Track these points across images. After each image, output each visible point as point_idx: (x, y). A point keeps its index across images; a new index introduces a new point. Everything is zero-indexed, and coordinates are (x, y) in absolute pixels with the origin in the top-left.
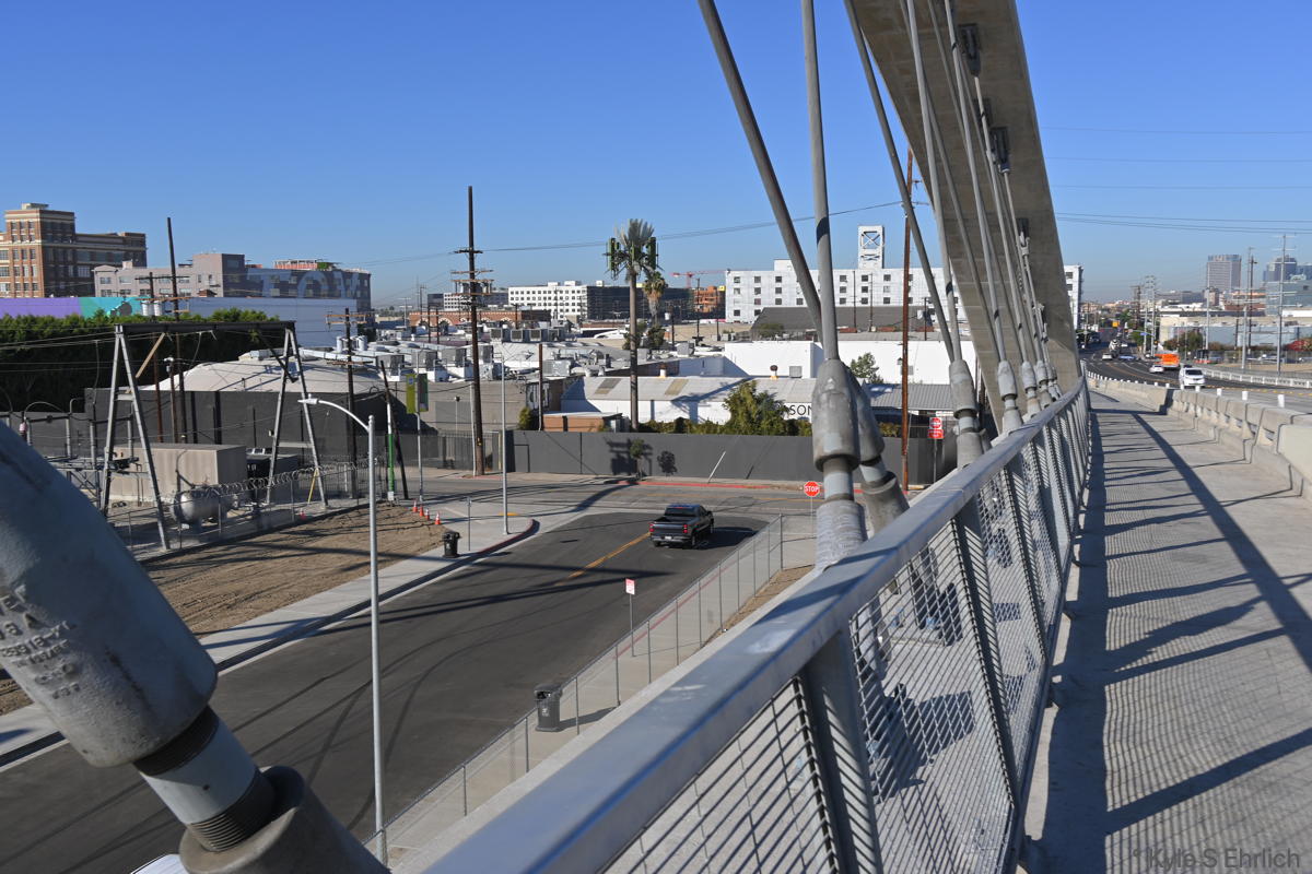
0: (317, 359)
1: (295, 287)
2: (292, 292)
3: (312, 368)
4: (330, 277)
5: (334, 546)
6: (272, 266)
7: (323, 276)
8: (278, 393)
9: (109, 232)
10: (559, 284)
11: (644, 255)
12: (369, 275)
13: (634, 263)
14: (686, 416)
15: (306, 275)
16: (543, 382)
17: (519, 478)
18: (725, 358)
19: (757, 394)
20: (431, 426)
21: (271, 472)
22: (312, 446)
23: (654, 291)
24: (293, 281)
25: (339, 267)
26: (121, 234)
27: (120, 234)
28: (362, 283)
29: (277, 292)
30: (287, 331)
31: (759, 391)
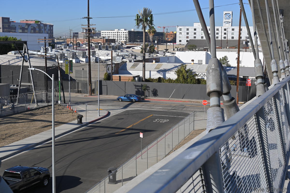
0: (34, 54)
1: (27, 29)
2: (26, 31)
3: (33, 57)
4: (39, 26)
5: (39, 119)
6: (19, 22)
7: (37, 26)
8: (21, 66)
10: (119, 30)
11: (148, 20)
12: (53, 26)
13: (145, 23)
14: (162, 77)
15: (31, 25)
16: (112, 64)
17: (104, 97)
18: (176, 57)
19: (187, 69)
20: (73, 78)
21: (18, 93)
22: (32, 84)
23: (151, 33)
24: (26, 27)
25: (42, 22)
28: (50, 28)
29: (21, 31)
30: (24, 44)
31: (187, 68)
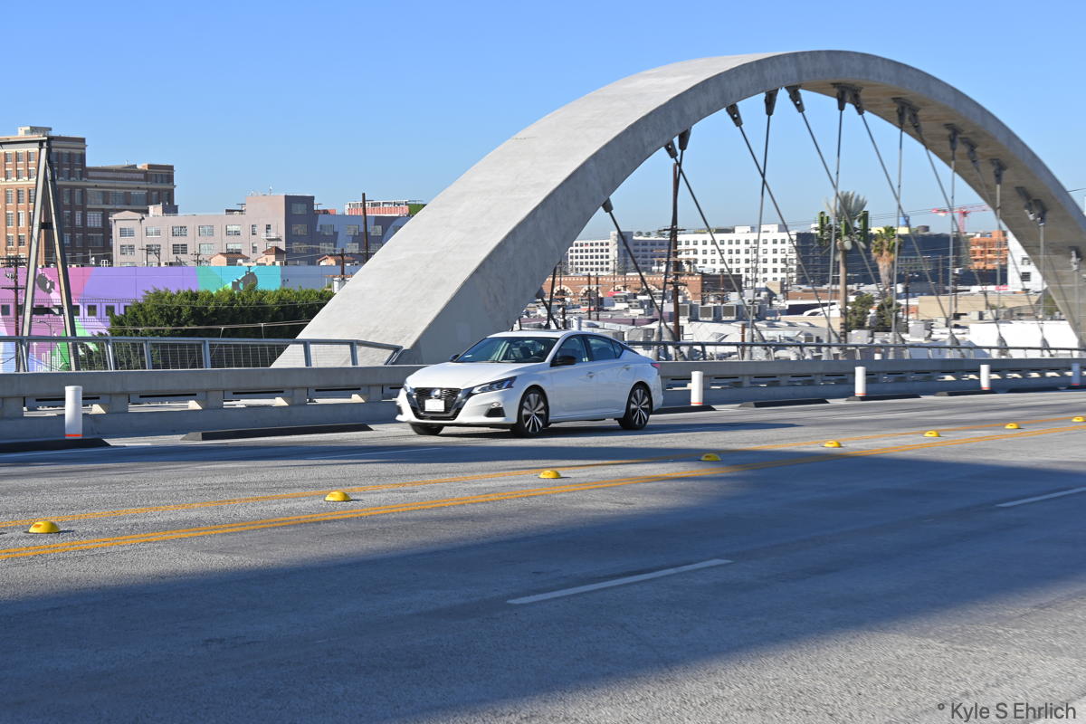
1: (378, 239)
6: (344, 210)
9: (126, 164)
10: (753, 230)
11: (856, 229)
13: (844, 238)
15: (395, 223)
23: (885, 253)
24: (377, 232)
26: (142, 166)
27: (139, 167)
